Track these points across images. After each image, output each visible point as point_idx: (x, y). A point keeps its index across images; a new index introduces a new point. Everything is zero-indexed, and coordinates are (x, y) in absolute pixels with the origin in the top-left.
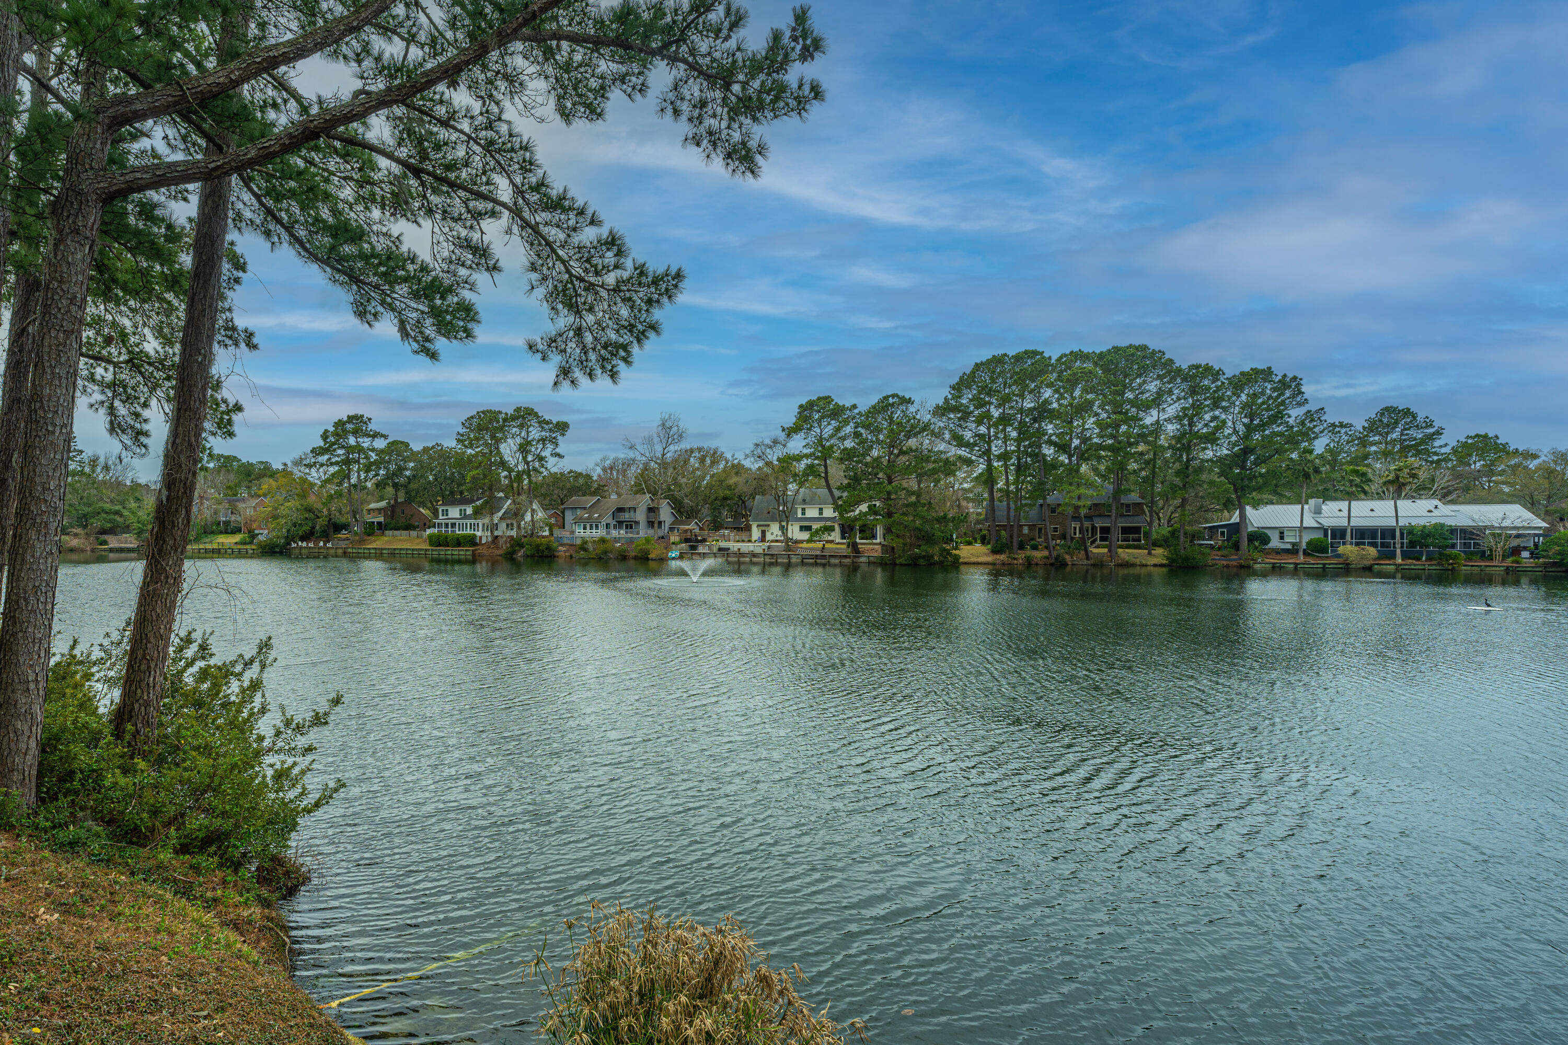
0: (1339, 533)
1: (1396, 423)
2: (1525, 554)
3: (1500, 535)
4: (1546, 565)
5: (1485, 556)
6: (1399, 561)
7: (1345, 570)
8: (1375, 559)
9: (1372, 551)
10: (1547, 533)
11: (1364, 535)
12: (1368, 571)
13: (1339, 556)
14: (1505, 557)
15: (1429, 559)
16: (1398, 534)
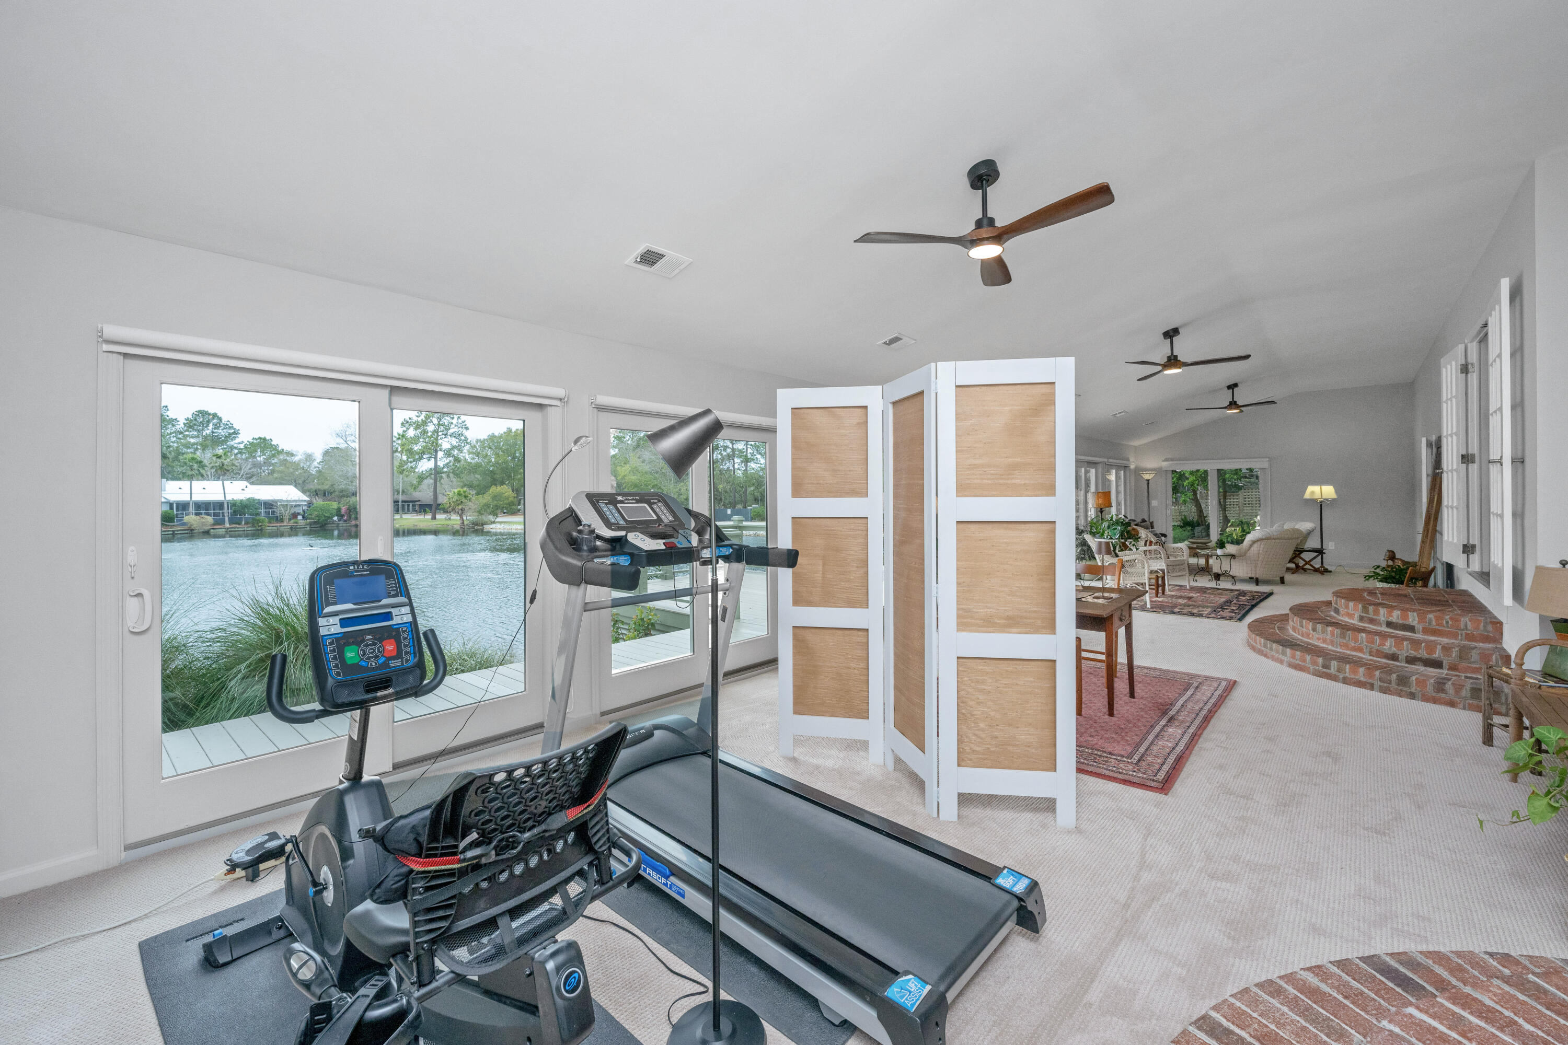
0: (183, 506)
1: (208, 422)
2: (300, 517)
3: (287, 505)
4: (310, 524)
5: (279, 519)
6: (227, 525)
7: (191, 534)
8: (211, 525)
9: (210, 519)
10: (310, 504)
11: (202, 507)
12: (206, 534)
13: (184, 524)
14: (290, 519)
15: (246, 523)
16: (226, 506)
